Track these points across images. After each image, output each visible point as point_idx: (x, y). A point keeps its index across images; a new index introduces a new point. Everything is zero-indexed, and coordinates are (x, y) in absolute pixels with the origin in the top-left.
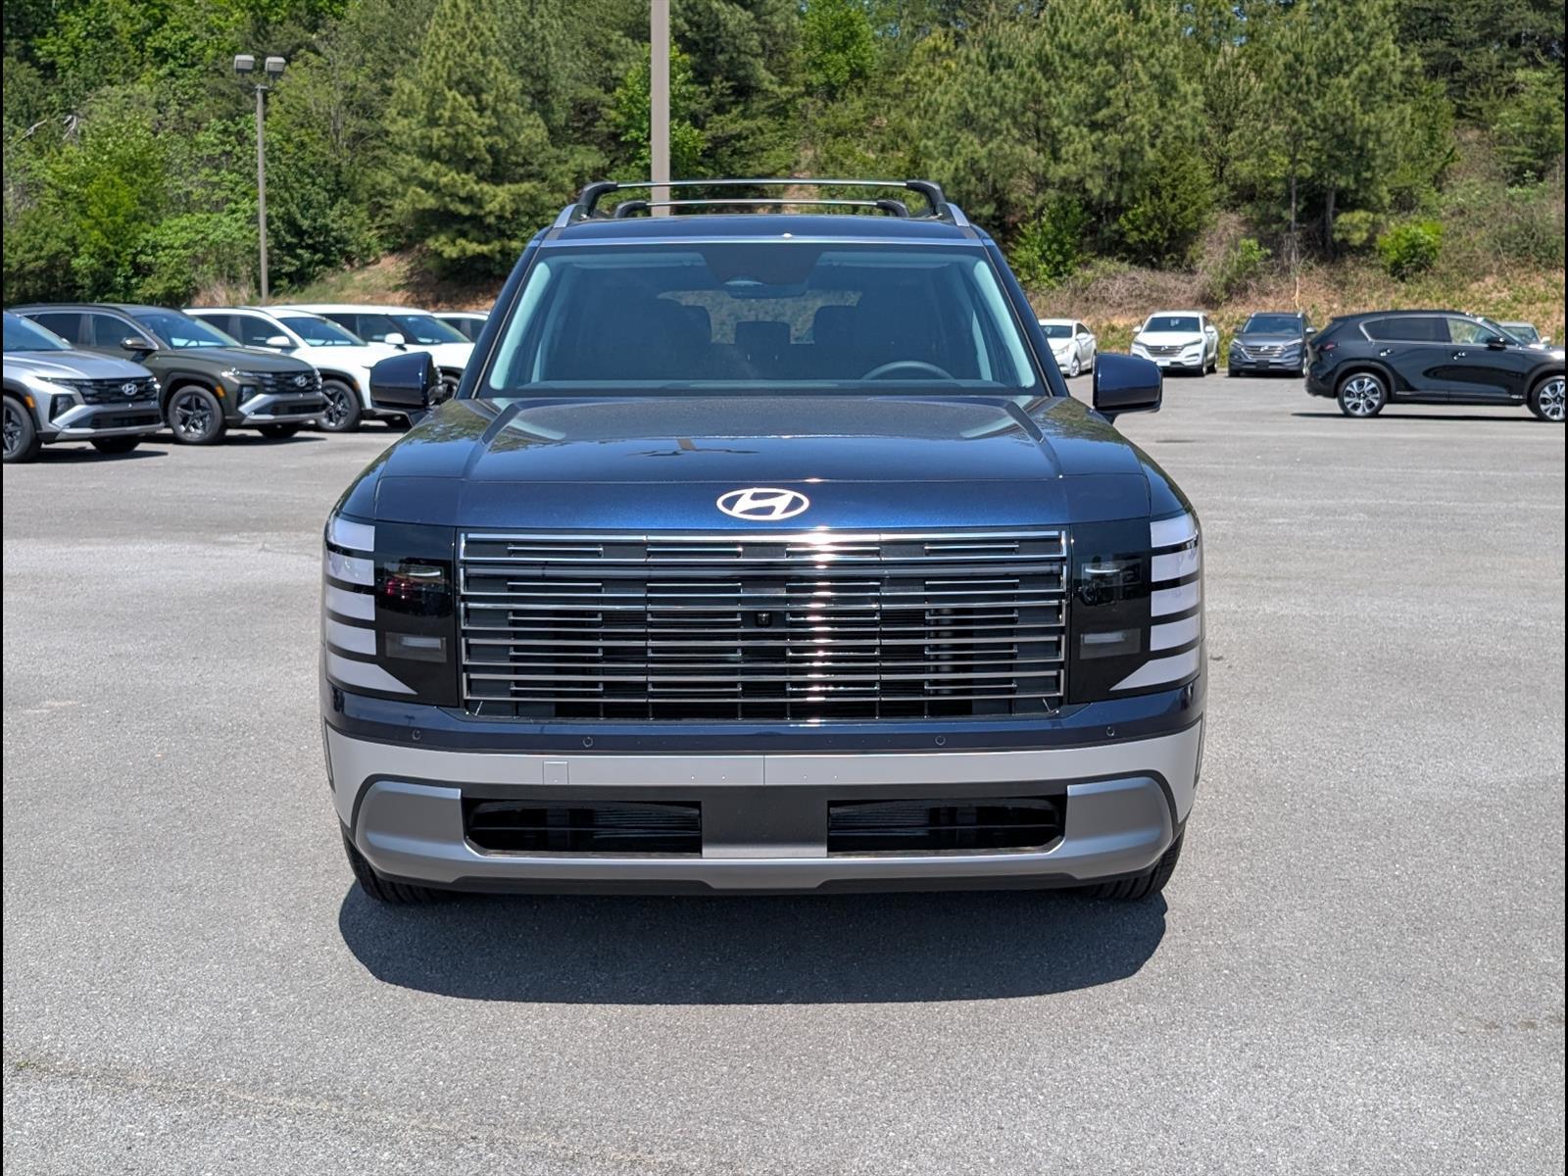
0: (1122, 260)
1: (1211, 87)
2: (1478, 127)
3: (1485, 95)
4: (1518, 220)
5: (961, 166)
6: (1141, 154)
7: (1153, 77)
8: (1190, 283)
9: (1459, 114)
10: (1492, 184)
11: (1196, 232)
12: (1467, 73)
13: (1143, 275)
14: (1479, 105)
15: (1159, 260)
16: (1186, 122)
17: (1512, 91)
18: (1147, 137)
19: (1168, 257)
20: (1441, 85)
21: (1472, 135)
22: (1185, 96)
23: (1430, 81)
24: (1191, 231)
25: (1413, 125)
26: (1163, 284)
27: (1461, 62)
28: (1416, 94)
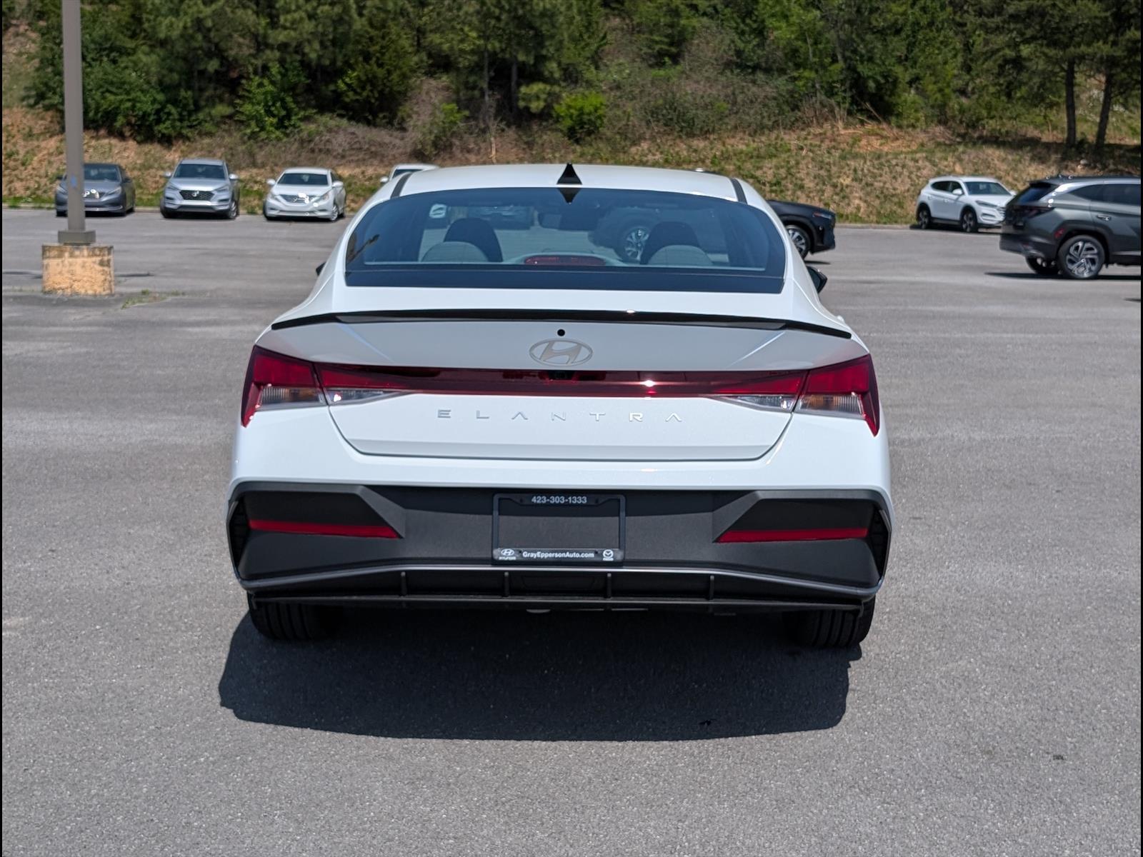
0: (341, 116)
2: (619, 15)
4: (662, 96)
5: (189, 24)
6: (351, 23)
8: (402, 139)
9: (606, 4)
11: (404, 93)
13: (361, 131)
15: (374, 119)
19: (381, 115)
21: (616, 22)
24: (399, 92)
26: (379, 139)
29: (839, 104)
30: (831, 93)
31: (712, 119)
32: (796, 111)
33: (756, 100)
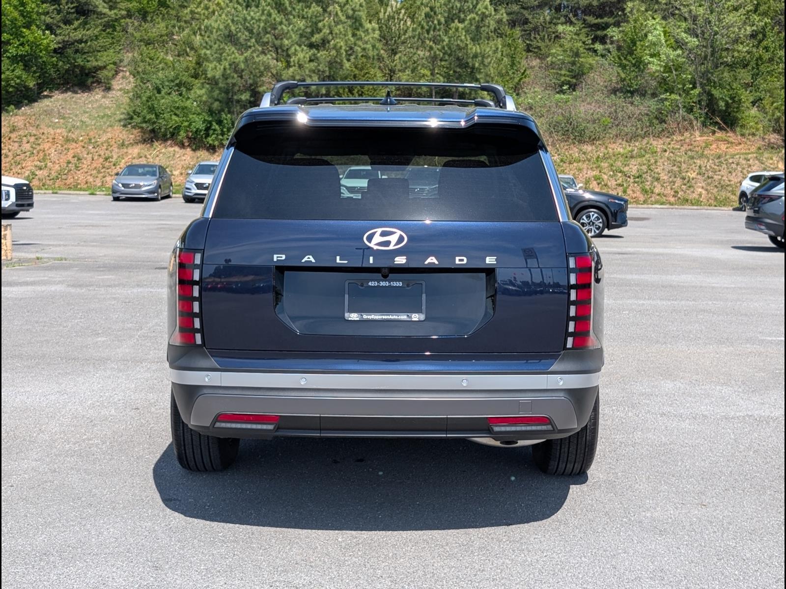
1: (384, 26)
2: (539, 58)
3: (543, 39)
4: (562, 114)
5: (228, 67)
6: (341, 65)
7: (348, 17)
9: (528, 50)
10: (547, 92)
12: (531, 26)
14: (539, 45)
16: (369, 46)
17: (557, 37)
18: (344, 53)
20: (517, 31)
21: (536, 62)
22: (367, 30)
23: (511, 29)
25: (502, 55)
27: (528, 19)
28: (504, 37)
29: (696, 118)
30: (690, 110)
31: (598, 130)
32: (663, 124)
33: (633, 115)
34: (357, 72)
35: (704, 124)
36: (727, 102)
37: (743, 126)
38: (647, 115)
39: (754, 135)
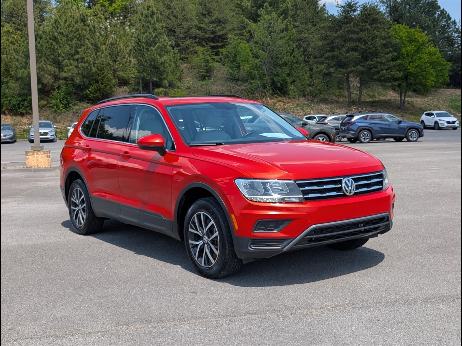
1: (109, 48)
2: (187, 63)
3: (188, 54)
4: (205, 91)
6: (91, 69)
9: (181, 59)
10: (195, 80)
12: (182, 47)
14: (187, 57)
16: (103, 59)
17: (195, 53)
18: (92, 64)
20: (176, 50)
21: (186, 65)
22: (102, 51)
23: (174, 49)
24: (109, 93)
27: (179, 44)
29: (267, 91)
30: (264, 87)
32: (253, 94)
33: (239, 91)
34: (99, 72)
35: (272, 95)
36: (280, 83)
37: (289, 94)
38: (245, 90)
39: (294, 98)
